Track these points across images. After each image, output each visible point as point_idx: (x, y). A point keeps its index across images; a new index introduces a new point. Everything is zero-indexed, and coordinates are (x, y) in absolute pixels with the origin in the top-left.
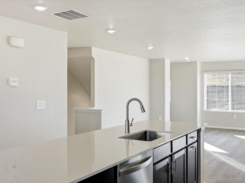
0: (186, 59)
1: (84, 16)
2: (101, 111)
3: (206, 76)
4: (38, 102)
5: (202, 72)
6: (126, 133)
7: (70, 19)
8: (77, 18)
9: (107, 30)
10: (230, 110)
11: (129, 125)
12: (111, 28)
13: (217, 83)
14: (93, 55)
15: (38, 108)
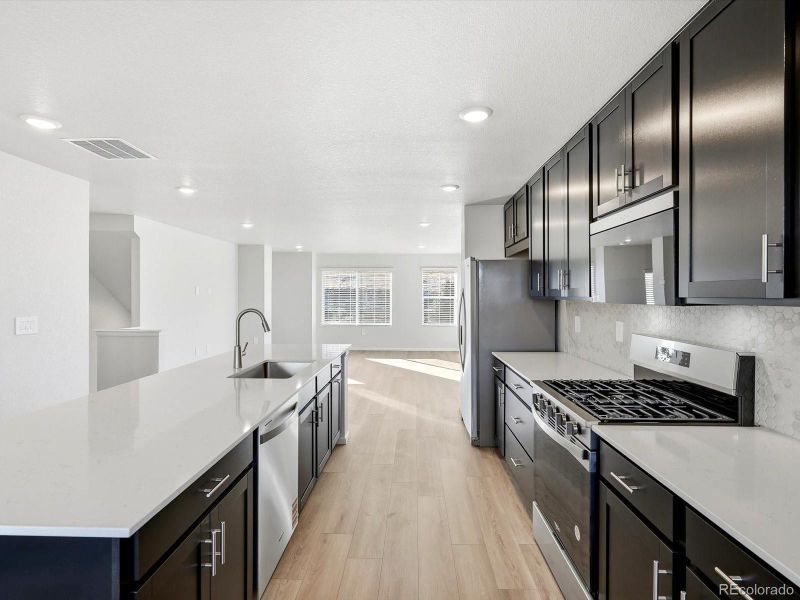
0: (299, 247)
1: (142, 156)
2: (157, 332)
3: (324, 273)
4: (18, 320)
5: (320, 268)
6: (235, 367)
7: (110, 157)
8: (126, 157)
9: (179, 188)
10: (357, 323)
11: (240, 353)
12: (188, 184)
13: (338, 285)
14: (137, 230)
15: (18, 332)
